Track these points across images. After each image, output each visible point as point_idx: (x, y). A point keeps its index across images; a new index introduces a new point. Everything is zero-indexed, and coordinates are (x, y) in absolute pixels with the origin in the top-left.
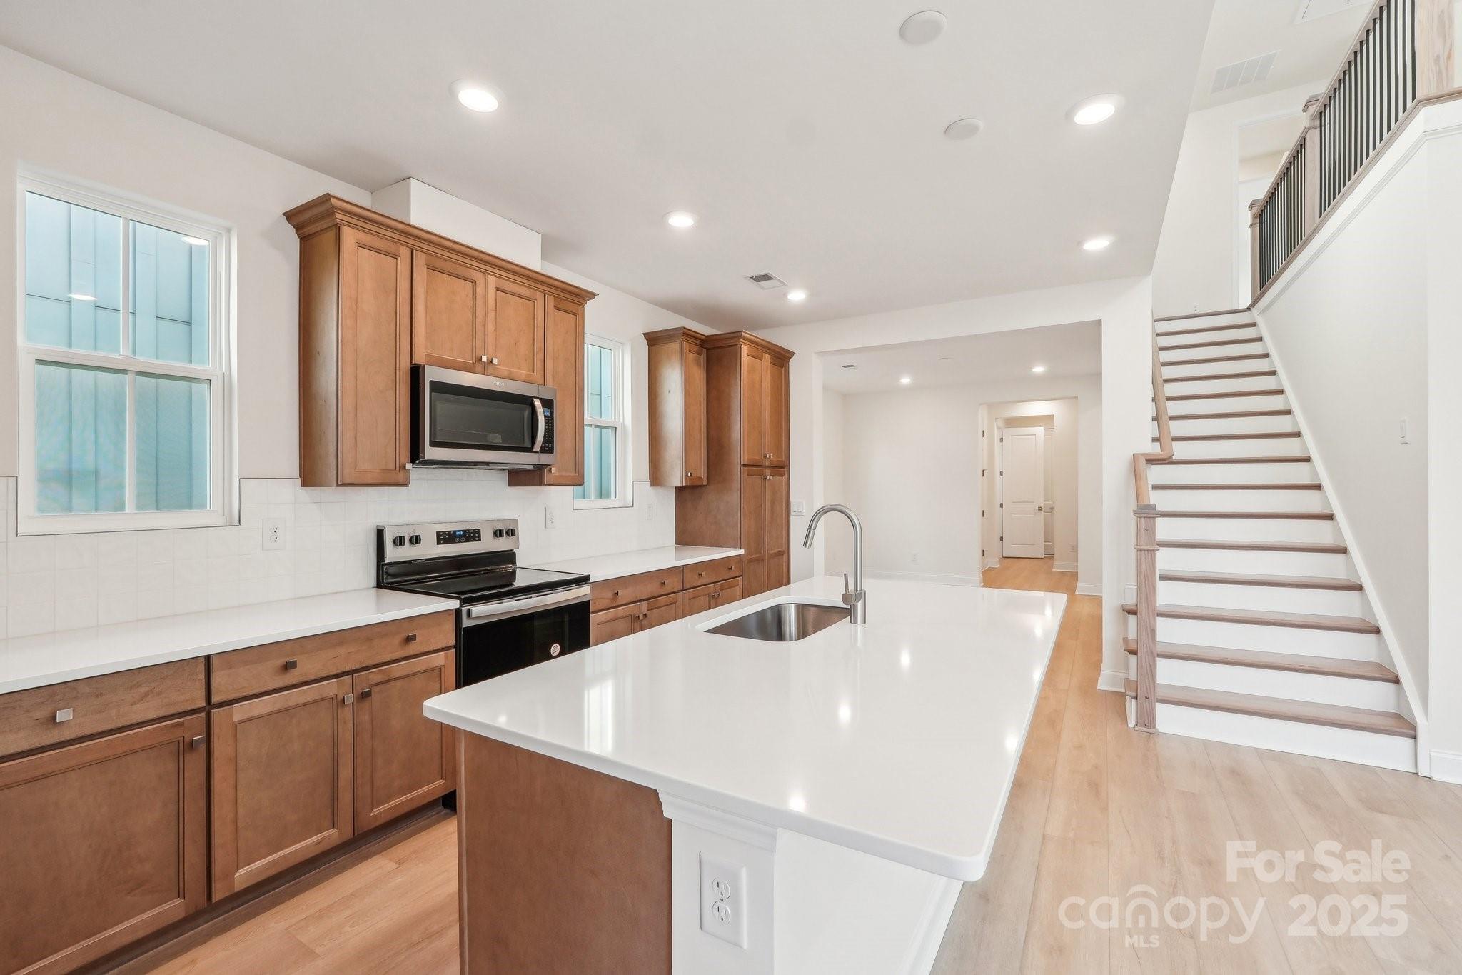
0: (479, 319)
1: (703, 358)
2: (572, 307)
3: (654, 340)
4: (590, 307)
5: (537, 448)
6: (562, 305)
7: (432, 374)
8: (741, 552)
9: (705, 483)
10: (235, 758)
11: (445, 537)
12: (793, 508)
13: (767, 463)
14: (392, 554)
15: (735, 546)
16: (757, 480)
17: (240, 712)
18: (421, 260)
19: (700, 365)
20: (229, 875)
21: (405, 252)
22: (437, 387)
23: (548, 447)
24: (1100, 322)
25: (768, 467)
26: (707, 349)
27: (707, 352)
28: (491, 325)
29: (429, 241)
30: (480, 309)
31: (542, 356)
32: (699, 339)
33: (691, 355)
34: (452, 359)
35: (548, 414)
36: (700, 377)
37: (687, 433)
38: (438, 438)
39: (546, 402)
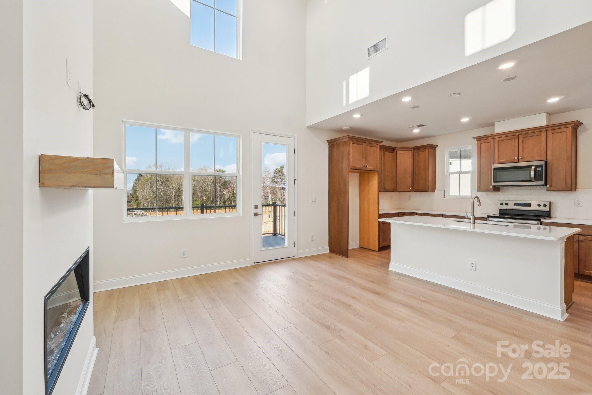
0: (516, 148)
6: (558, 131)
7: (494, 166)
11: (516, 204)
18: (496, 140)
22: (496, 169)
23: (539, 178)
28: (521, 148)
29: (497, 135)
30: (516, 145)
31: (545, 150)
34: (507, 160)
35: (539, 169)
38: (498, 180)
39: (539, 166)
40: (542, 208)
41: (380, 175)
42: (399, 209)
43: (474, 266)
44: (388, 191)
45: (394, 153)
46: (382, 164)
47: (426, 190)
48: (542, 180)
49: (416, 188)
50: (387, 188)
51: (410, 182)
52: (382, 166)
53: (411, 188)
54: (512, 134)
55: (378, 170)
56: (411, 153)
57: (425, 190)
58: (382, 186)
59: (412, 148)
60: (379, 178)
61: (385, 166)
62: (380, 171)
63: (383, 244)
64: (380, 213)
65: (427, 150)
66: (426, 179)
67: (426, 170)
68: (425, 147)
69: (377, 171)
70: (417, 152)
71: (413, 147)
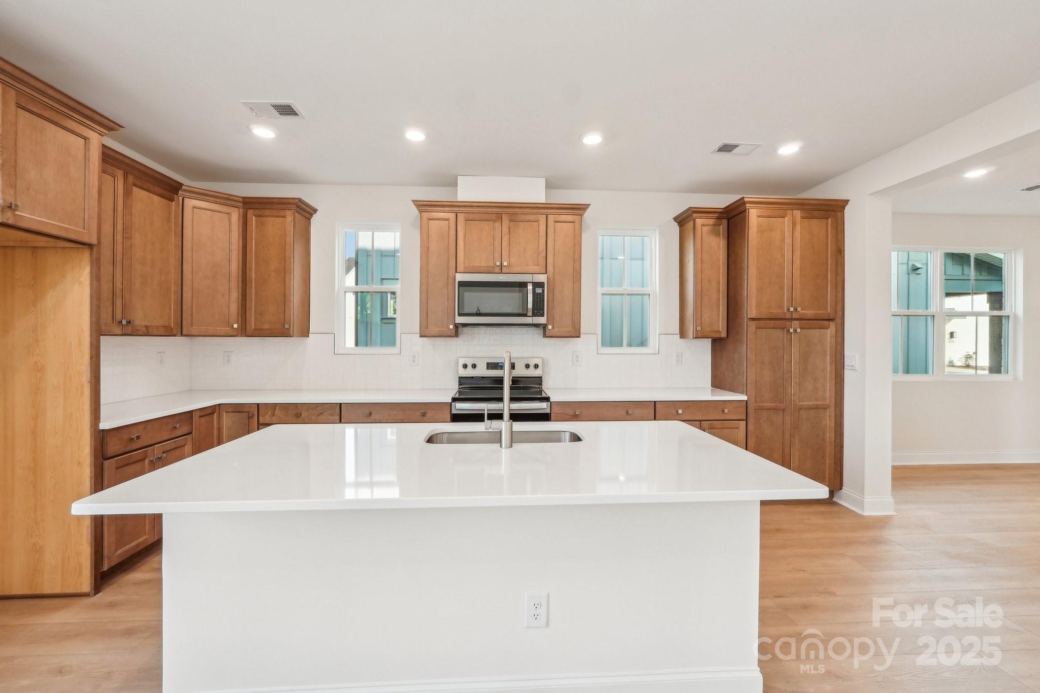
0: (497, 242)
1: (722, 228)
2: (573, 217)
3: (683, 220)
5: (530, 313)
6: (564, 217)
7: (460, 278)
8: (747, 396)
9: (724, 335)
12: (847, 362)
13: (795, 316)
14: (463, 373)
15: (741, 393)
16: (778, 333)
18: (461, 217)
19: (719, 235)
21: (452, 216)
22: (464, 285)
23: (539, 311)
25: (797, 319)
26: (728, 219)
27: (727, 222)
28: (505, 243)
29: (465, 206)
30: (498, 235)
31: (545, 255)
32: (716, 212)
33: (705, 229)
34: (480, 267)
35: (539, 290)
36: (717, 246)
37: (700, 294)
38: (466, 311)
39: (537, 285)
40: (532, 373)
41: (106, 268)
42: (190, 391)
43: (542, 611)
44: (147, 334)
45: (172, 200)
46: (120, 226)
47: (284, 333)
48: (542, 315)
49: (252, 324)
50: (139, 321)
51: (234, 308)
52: (119, 238)
53: (235, 326)
54: (489, 210)
55: (94, 241)
56: (235, 215)
57: (282, 331)
58: (119, 316)
59: (241, 199)
60: (96, 277)
61: (130, 238)
62: (106, 253)
63: (119, 552)
64: (104, 425)
65: (289, 217)
66: (285, 299)
67: (284, 272)
68: (284, 203)
69: (90, 246)
70: (257, 216)
71: (243, 198)
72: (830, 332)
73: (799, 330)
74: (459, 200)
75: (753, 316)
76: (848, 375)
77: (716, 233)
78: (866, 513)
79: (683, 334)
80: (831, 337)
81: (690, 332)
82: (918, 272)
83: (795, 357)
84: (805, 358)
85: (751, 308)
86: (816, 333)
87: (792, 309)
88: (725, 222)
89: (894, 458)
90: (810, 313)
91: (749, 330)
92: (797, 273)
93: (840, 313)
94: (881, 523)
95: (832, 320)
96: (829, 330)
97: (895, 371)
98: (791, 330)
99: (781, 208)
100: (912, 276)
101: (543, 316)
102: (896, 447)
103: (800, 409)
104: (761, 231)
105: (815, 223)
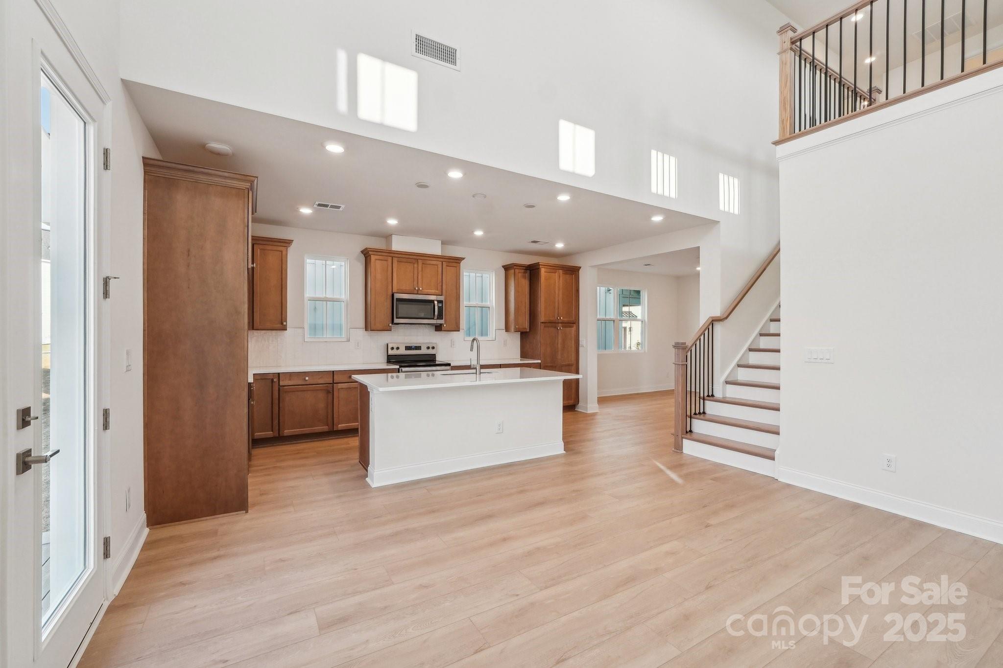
0: (416, 275)
1: (527, 275)
2: (455, 265)
3: (507, 269)
4: (462, 263)
5: (436, 318)
6: (451, 264)
7: (397, 296)
8: (539, 361)
9: (528, 330)
10: (339, 397)
11: (408, 348)
13: (560, 321)
14: (391, 352)
15: (538, 359)
16: (552, 329)
17: (340, 386)
18: (395, 260)
19: (526, 278)
20: (337, 426)
21: (390, 259)
22: (399, 300)
23: (440, 316)
24: (699, 248)
25: (561, 323)
26: (530, 270)
27: (530, 273)
28: (420, 276)
29: (397, 254)
30: (416, 271)
31: (441, 285)
32: (523, 266)
33: (520, 274)
34: (406, 290)
35: (440, 305)
36: (525, 283)
37: (517, 309)
38: (400, 316)
39: (440, 302)
40: (431, 352)
49: (258, 322)
54: (411, 257)
57: (280, 327)
65: (284, 251)
66: (282, 305)
67: (281, 287)
70: (261, 249)
72: (574, 329)
73: (561, 328)
74: (393, 250)
75: (543, 321)
76: (581, 349)
77: (524, 277)
78: (588, 412)
79: (507, 329)
80: (574, 331)
81: (512, 329)
82: (610, 292)
83: (560, 341)
84: (564, 341)
85: (542, 317)
86: (568, 329)
87: (559, 318)
88: (528, 271)
89: (598, 393)
90: (566, 320)
91: (540, 327)
92: (561, 300)
93: (578, 320)
94: (594, 414)
95: (574, 323)
96: (573, 328)
97: (599, 348)
98: (559, 328)
99: (554, 268)
100: (608, 294)
101: (442, 319)
102: (599, 388)
103: (562, 366)
104: (546, 279)
105: (568, 276)
